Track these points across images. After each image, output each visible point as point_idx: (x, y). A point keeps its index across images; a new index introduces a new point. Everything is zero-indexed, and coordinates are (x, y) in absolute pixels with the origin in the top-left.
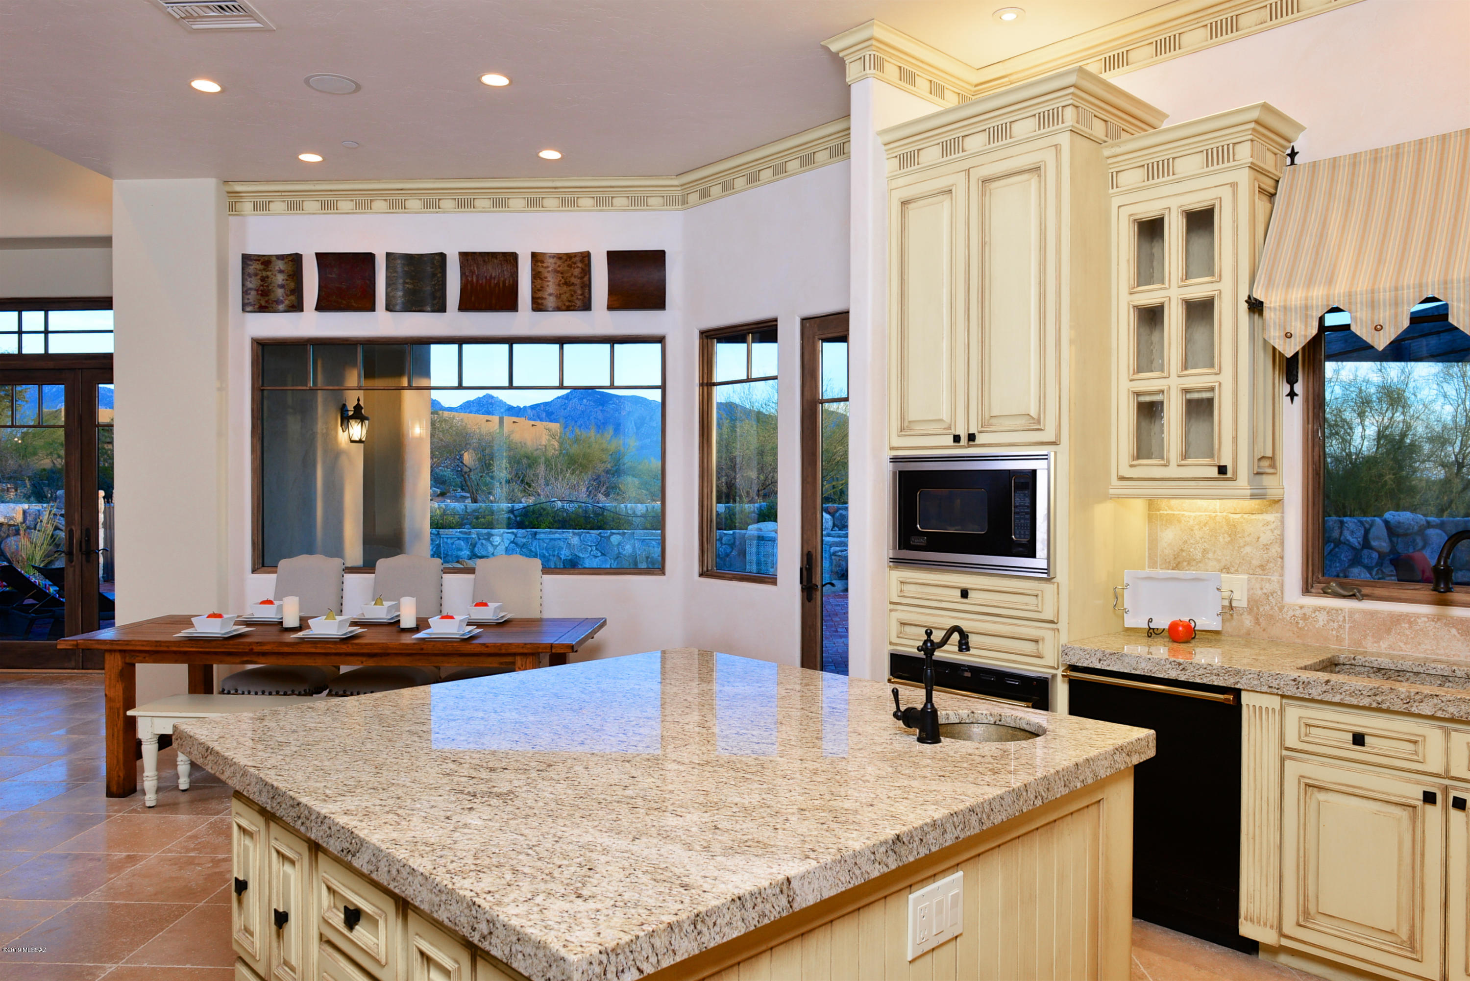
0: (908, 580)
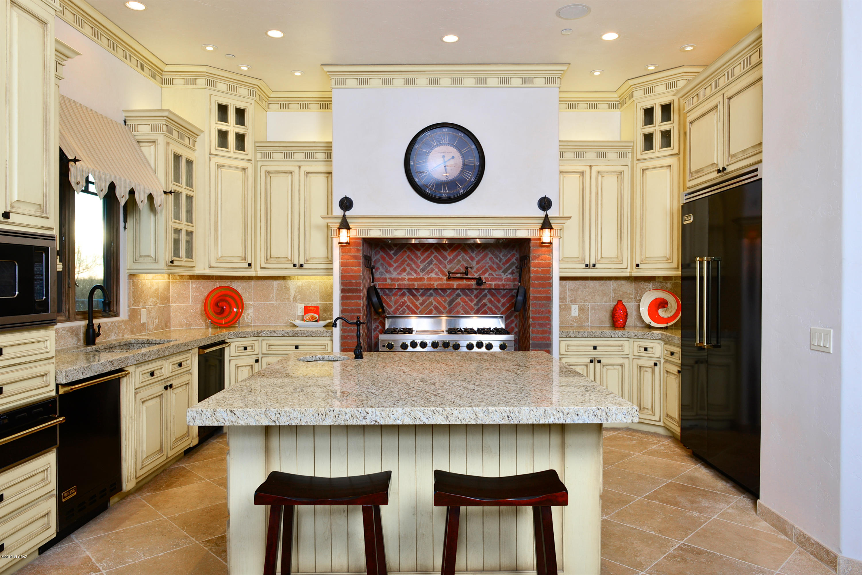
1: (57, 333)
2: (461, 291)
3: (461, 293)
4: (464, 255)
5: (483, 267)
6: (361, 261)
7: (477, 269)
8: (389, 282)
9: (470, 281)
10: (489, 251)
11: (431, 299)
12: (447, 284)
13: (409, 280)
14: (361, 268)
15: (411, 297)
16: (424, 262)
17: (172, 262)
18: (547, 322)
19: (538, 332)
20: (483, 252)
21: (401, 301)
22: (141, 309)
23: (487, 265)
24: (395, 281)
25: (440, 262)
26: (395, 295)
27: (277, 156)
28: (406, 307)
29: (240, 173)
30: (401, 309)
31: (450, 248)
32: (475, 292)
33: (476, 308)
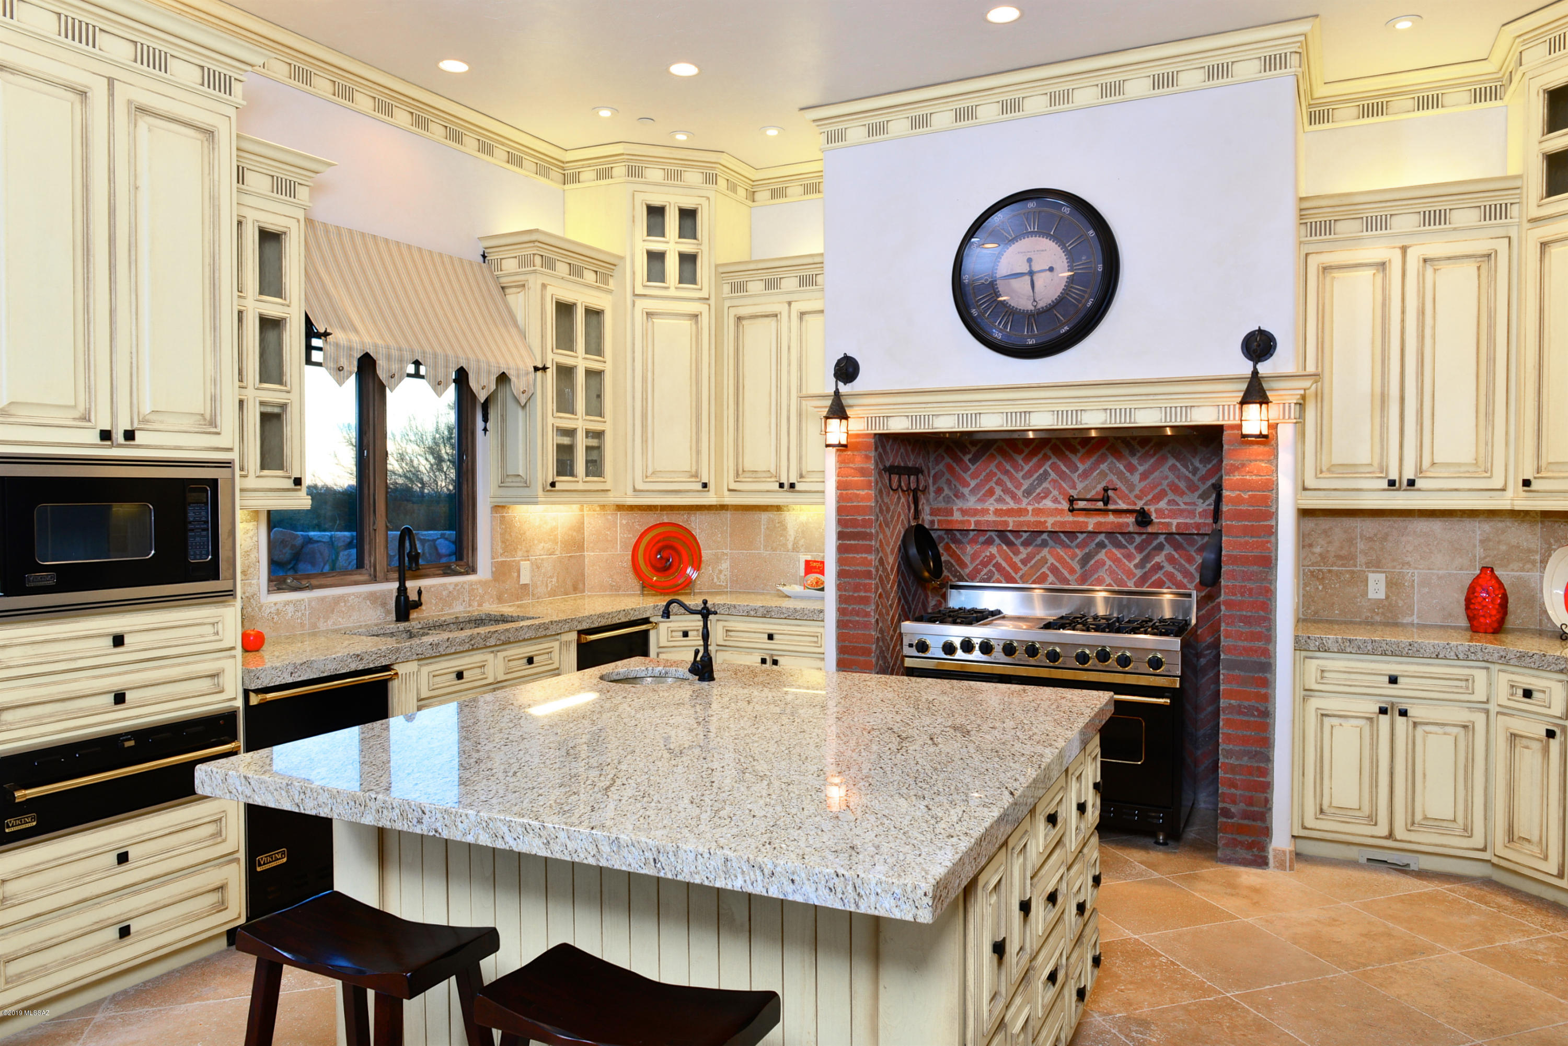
1: (345, 602)
2: (1106, 537)
3: (1106, 542)
4: (1115, 461)
5: (1155, 487)
6: (873, 479)
7: (1140, 491)
8: (957, 516)
9: (1124, 515)
10: (1169, 452)
11: (1045, 552)
12: (1074, 522)
13: (998, 512)
14: (872, 492)
15: (1005, 547)
16: (1031, 476)
17: (553, 484)
18: (1262, 613)
19: (1240, 636)
20: (1154, 454)
21: (983, 555)
22: (519, 561)
23: (1165, 483)
24: (969, 516)
25: (1062, 475)
26: (973, 541)
27: (756, 287)
28: (994, 566)
29: (687, 324)
30: (985, 571)
31: (1083, 447)
32: (1138, 539)
33: (1139, 573)
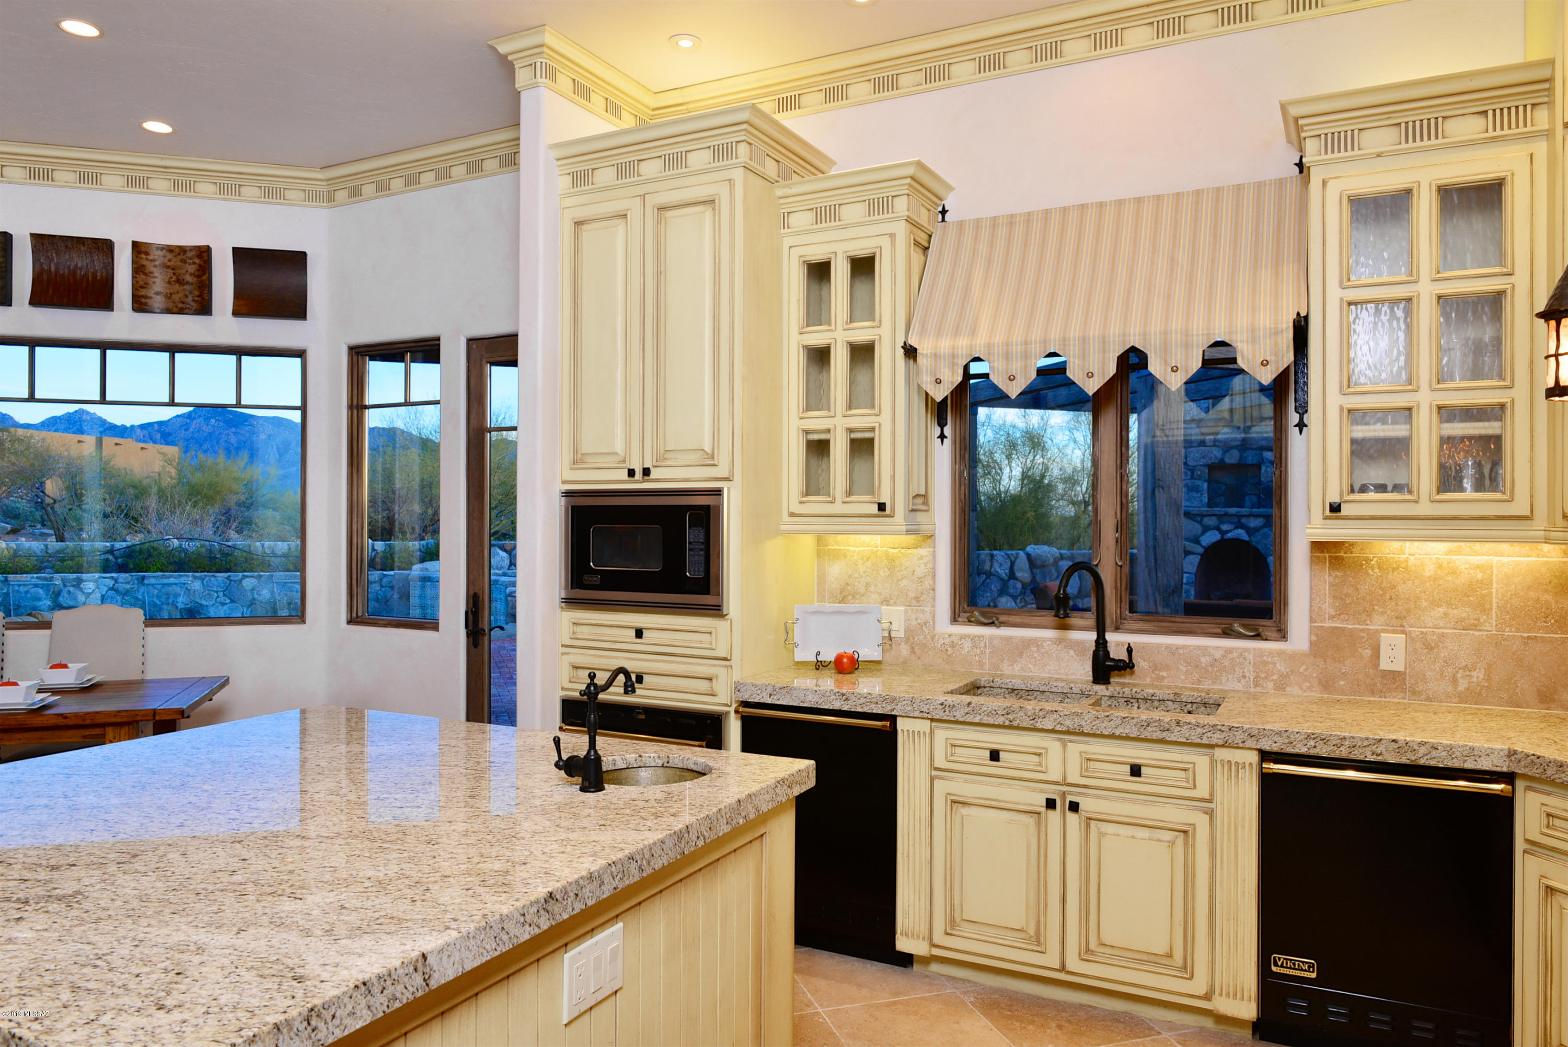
0: (581, 621)
1: (1038, 646)
17: (1336, 507)
22: (1377, 632)
